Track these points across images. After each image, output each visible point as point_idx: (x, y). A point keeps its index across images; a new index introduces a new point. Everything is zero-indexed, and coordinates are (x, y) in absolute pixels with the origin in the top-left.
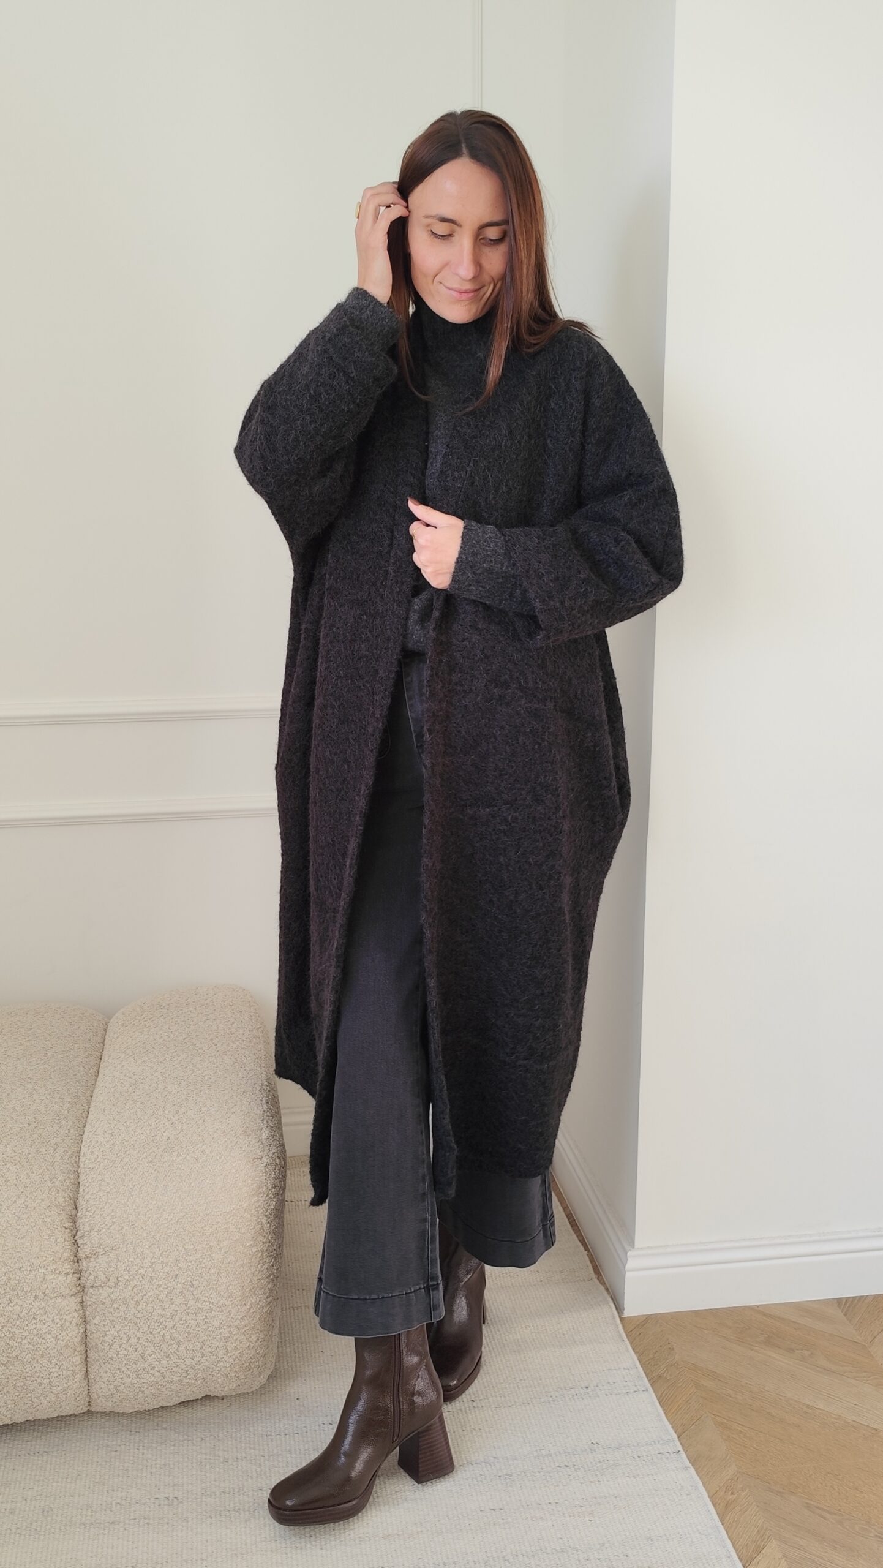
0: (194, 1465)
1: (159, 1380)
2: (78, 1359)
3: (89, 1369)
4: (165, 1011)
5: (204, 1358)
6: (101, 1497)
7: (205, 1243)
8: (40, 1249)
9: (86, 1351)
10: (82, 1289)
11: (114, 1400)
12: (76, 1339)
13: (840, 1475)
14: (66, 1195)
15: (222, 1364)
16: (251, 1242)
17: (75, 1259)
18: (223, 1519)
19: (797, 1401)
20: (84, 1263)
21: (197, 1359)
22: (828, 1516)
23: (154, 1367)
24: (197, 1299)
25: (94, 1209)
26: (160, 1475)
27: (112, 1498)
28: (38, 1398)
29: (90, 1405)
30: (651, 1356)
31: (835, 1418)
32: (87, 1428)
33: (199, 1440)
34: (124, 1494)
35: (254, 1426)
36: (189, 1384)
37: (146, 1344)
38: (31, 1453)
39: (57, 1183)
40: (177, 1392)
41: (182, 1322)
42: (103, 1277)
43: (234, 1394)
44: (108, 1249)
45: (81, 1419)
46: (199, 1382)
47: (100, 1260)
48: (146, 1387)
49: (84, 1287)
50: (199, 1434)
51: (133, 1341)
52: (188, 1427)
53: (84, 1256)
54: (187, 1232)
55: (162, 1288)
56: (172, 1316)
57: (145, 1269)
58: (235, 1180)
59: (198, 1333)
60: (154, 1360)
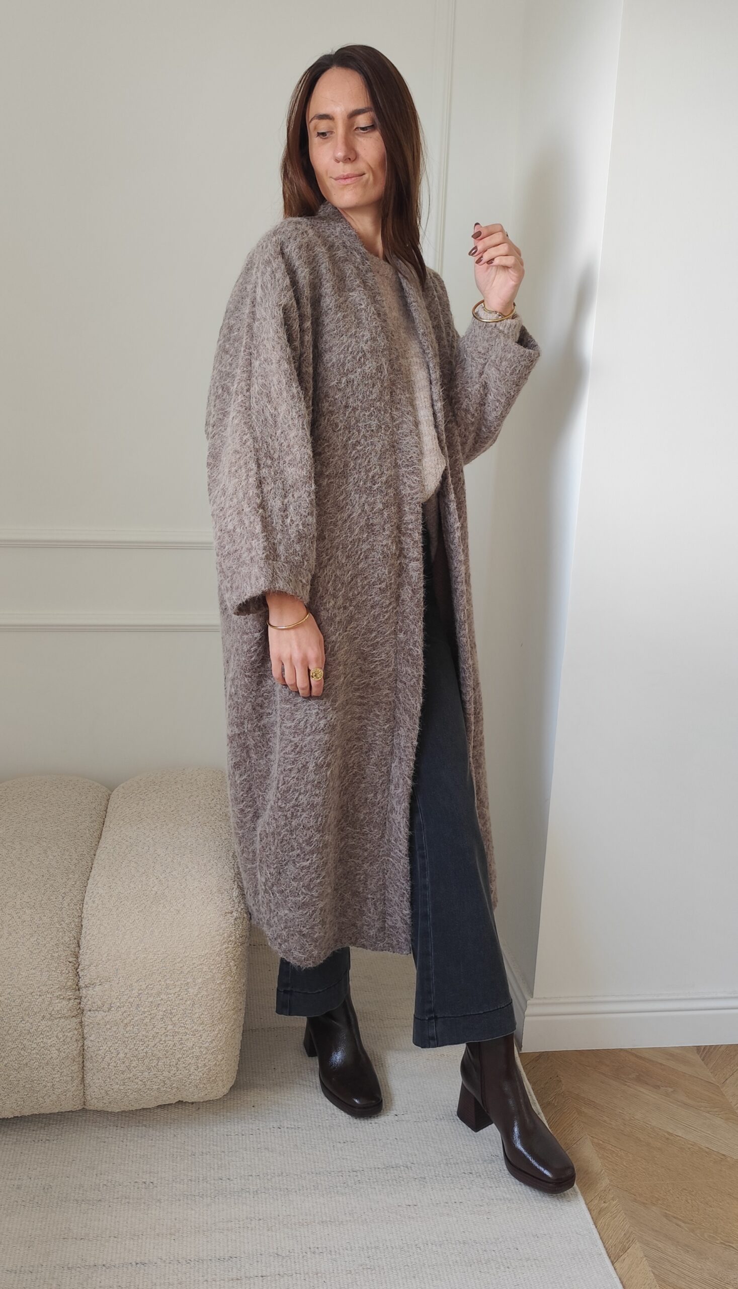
0: (168, 1156)
1: (141, 1087)
2: (76, 1068)
3: (85, 1076)
4: (157, 787)
5: (179, 1072)
6: (90, 1179)
7: (183, 979)
8: (48, 979)
9: (83, 1062)
10: (82, 1011)
11: (104, 1101)
12: (75, 1052)
13: (693, 1191)
14: (71, 935)
15: (193, 1077)
16: (221, 981)
17: (77, 987)
18: (190, 1202)
19: (660, 1129)
20: (84, 992)
21: (172, 1072)
22: (683, 1224)
23: (138, 1077)
24: (174, 1025)
25: (93, 948)
26: (140, 1163)
27: (100, 1180)
28: (43, 1097)
29: (85, 1104)
30: (542, 1086)
31: (692, 1145)
32: (81, 1122)
33: (172, 1136)
34: (110, 1177)
35: (217, 1127)
36: (166, 1092)
37: (132, 1059)
38: (36, 1141)
39: (64, 925)
40: (156, 1097)
41: (162, 1042)
42: (99, 1003)
43: (202, 1101)
44: (103, 980)
45: (77, 1114)
46: (174, 1091)
47: (98, 988)
48: (131, 1093)
49: (83, 1010)
50: (172, 1131)
51: (121, 1055)
52: (164, 1125)
53: (84, 985)
54: (168, 971)
55: (146, 1015)
56: (154, 1037)
57: (133, 999)
58: (209, 930)
59: (174, 1051)
60: (138, 1071)
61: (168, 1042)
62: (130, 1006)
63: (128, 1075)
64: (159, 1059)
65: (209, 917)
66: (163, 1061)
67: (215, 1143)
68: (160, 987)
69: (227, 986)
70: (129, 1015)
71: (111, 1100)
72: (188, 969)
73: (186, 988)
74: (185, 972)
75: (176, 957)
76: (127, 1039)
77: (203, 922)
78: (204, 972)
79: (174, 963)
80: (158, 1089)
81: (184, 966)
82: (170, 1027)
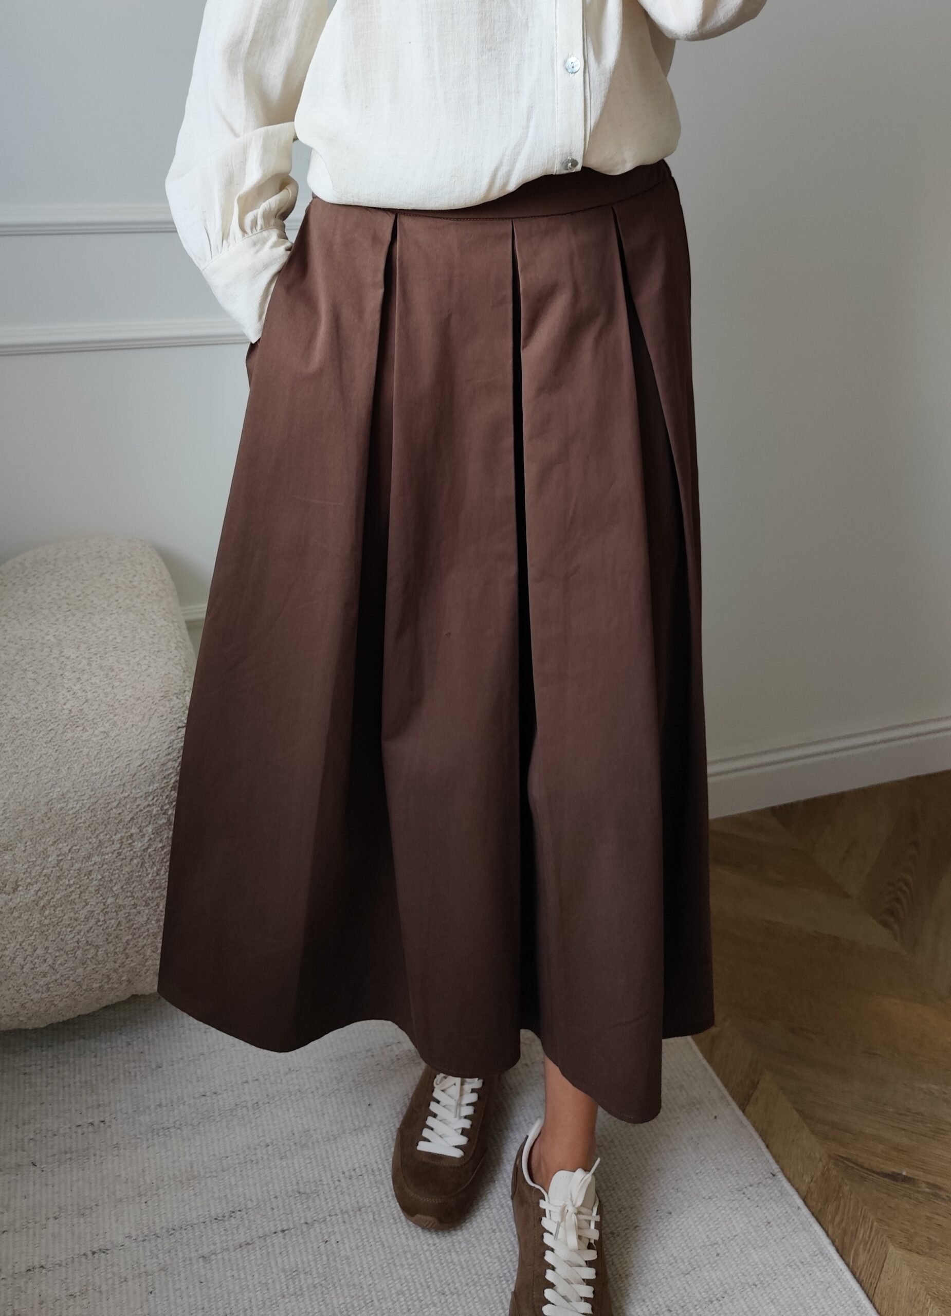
0: (121, 1076)
1: (75, 990)
5: (129, 959)
7: (124, 831)
21: (119, 961)
23: (69, 977)
24: (116, 896)
26: (81, 1095)
33: (124, 1045)
36: (112, 989)
37: (57, 953)
40: (97, 999)
41: (100, 923)
46: (124, 985)
48: (59, 999)
54: (100, 821)
55: (73, 888)
56: (87, 918)
57: (51, 869)
58: (156, 754)
59: (119, 932)
60: (67, 970)
61: (110, 921)
62: (46, 880)
63: (54, 977)
64: (97, 947)
65: (154, 737)
66: (104, 949)
67: (189, 1044)
68: (91, 846)
70: (46, 893)
71: (30, 1014)
72: (131, 815)
73: (130, 841)
74: (126, 820)
75: (110, 801)
76: (47, 928)
77: (146, 744)
78: (155, 816)
79: (108, 808)
80: (100, 987)
81: (123, 811)
82: (110, 901)
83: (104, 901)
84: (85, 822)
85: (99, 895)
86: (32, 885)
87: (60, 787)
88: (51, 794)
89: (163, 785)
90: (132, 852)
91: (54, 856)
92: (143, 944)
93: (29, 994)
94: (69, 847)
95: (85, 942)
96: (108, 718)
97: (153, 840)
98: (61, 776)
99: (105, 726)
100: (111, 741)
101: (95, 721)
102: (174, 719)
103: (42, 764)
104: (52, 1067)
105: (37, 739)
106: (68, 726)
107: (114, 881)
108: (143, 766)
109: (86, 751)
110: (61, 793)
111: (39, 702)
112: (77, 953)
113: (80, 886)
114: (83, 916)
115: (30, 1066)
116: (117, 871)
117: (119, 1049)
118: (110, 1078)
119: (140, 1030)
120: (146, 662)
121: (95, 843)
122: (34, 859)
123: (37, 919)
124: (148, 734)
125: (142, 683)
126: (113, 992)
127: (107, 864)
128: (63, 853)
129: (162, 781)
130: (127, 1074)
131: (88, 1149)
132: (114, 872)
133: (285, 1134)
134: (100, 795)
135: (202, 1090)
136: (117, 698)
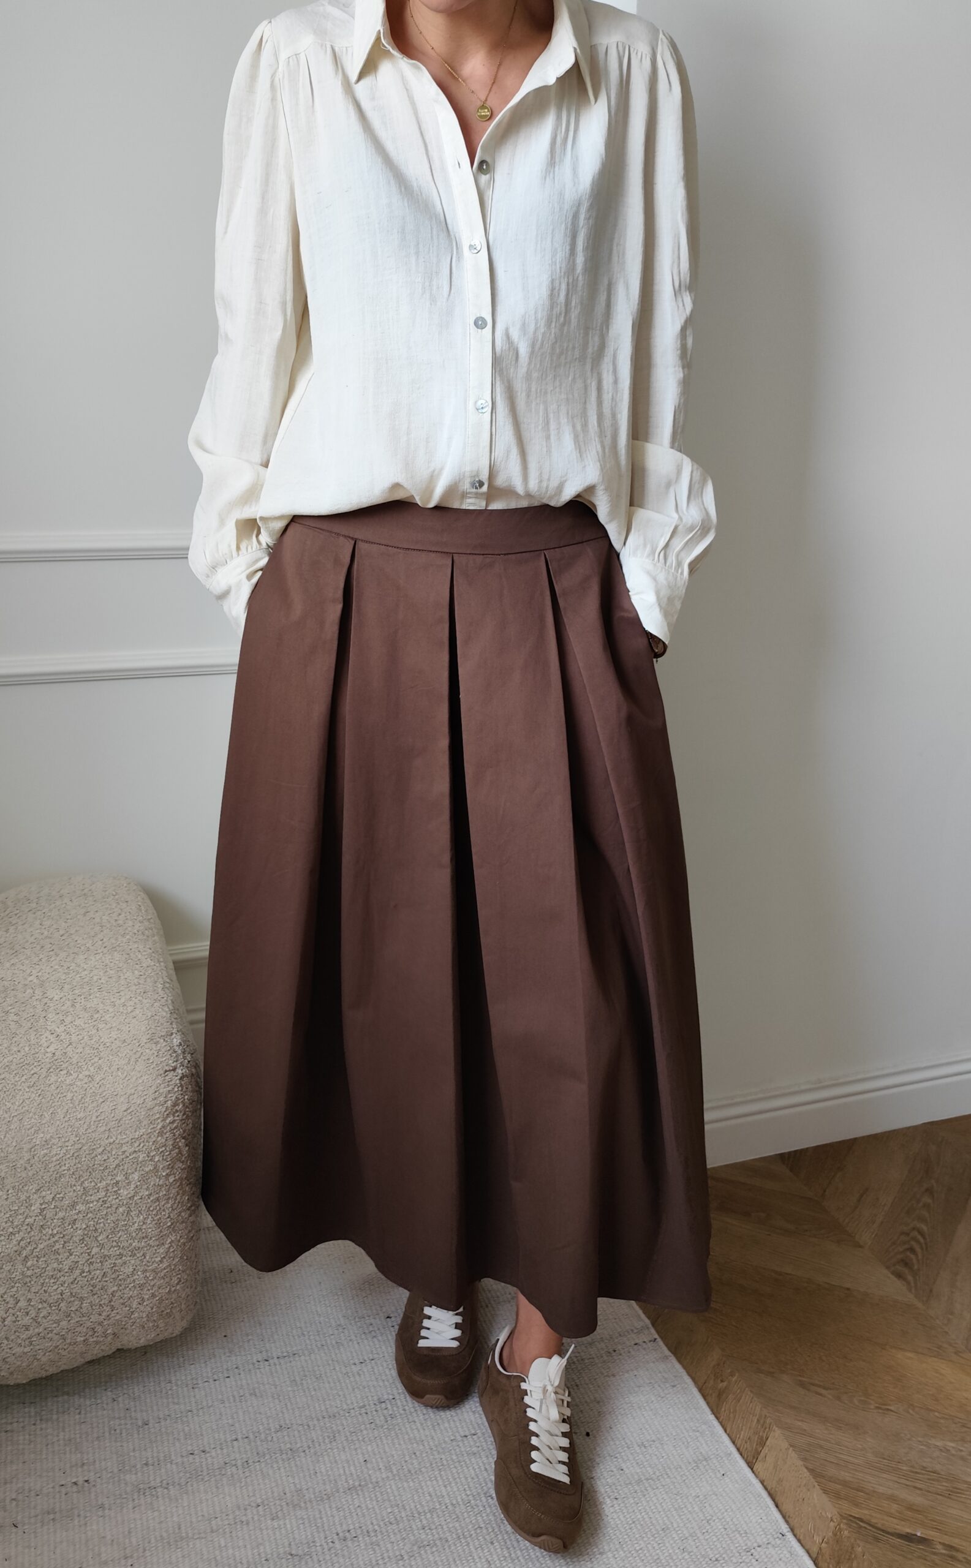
1: (58, 1344)
5: (115, 1311)
7: (110, 1178)
15: (136, 1315)
16: (168, 1171)
21: (104, 1314)
23: (52, 1331)
24: (102, 1246)
31: (809, 1283)
36: (97, 1343)
40: (82, 1353)
41: (85, 1274)
46: (109, 1338)
48: (43, 1353)
54: (85, 1167)
55: (56, 1238)
56: (71, 1269)
57: (33, 1218)
58: (142, 1099)
59: (105, 1284)
60: (51, 1322)
61: (95, 1272)
62: (29, 1230)
63: (37, 1330)
64: (82, 1299)
65: (141, 1081)
66: (89, 1301)
67: (176, 1401)
68: (75, 1194)
69: (177, 1177)
70: (29, 1243)
71: (12, 1369)
72: (117, 1162)
73: (116, 1189)
74: (111, 1167)
75: (95, 1147)
76: (29, 1279)
77: (132, 1088)
78: (141, 1162)
79: (93, 1155)
80: (84, 1341)
81: (108, 1158)
82: (95, 1250)
83: (88, 1251)
84: (69, 1170)
85: (83, 1245)
86: (14, 1234)
87: (43, 1132)
88: (34, 1141)
89: (150, 1131)
90: (117, 1200)
91: (38, 1205)
92: (129, 1295)
93: (10, 1348)
94: (52, 1195)
95: (69, 1293)
96: (93, 1061)
97: (139, 1187)
98: (44, 1122)
99: (89, 1070)
100: (96, 1085)
101: (80, 1064)
102: (161, 1062)
103: (24, 1109)
104: (34, 1424)
105: (19, 1083)
106: (51, 1070)
107: (99, 1231)
108: (129, 1111)
109: (70, 1095)
110: (44, 1139)
111: (21, 1045)
112: (61, 1305)
113: (64, 1236)
114: (67, 1267)
115: (11, 1423)
116: (102, 1220)
117: (105, 1406)
118: (95, 1435)
119: (125, 1387)
120: (132, 1003)
121: (79, 1191)
122: (17, 1208)
123: (19, 1270)
124: (135, 1078)
125: (128, 1025)
126: (98, 1347)
127: (91, 1212)
128: (46, 1201)
129: (149, 1126)
130: (113, 1432)
131: (72, 1509)
132: (99, 1221)
133: (276, 1494)
134: (84, 1142)
135: (189, 1448)
136: (102, 1041)
